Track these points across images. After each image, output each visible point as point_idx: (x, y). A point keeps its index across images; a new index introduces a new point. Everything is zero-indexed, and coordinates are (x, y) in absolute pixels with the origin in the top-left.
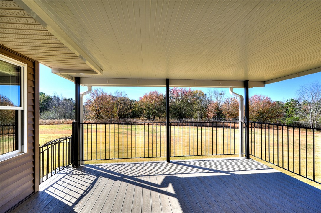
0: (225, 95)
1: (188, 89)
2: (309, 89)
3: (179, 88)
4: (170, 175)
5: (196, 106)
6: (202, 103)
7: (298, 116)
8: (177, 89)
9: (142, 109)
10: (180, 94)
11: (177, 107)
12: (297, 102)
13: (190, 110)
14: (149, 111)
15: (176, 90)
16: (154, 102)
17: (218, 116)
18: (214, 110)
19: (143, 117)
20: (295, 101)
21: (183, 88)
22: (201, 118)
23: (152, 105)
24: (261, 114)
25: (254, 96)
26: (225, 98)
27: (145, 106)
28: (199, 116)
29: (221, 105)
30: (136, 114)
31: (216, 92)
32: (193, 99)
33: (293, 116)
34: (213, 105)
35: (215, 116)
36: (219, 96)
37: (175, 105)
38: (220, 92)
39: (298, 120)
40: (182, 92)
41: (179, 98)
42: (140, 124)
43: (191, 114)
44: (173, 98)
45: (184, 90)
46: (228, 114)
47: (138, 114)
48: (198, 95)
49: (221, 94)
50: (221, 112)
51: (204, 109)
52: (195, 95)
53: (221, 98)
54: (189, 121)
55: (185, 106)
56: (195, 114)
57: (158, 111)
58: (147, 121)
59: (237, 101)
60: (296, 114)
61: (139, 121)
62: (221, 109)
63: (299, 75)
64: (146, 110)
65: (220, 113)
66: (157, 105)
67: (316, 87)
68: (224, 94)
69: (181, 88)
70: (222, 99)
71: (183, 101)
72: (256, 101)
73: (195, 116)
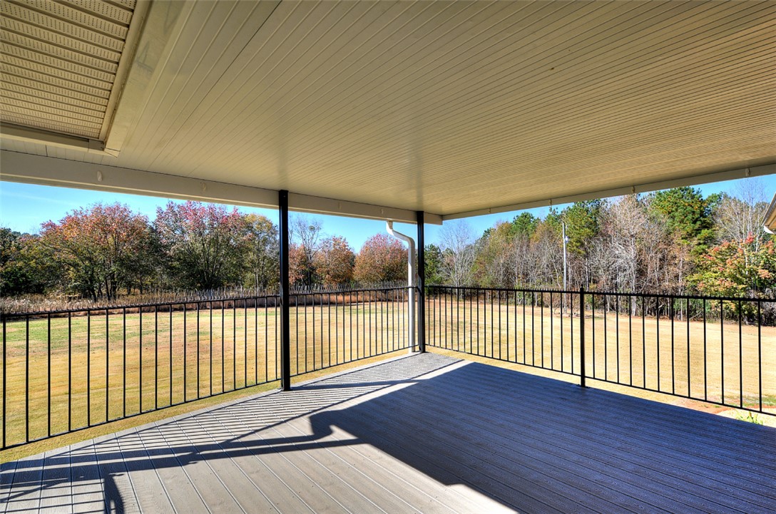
0: (321, 232)
1: (229, 209)
2: (454, 229)
3: (205, 205)
4: (315, 413)
5: (252, 256)
6: (268, 248)
7: (440, 275)
8: (198, 206)
9: (60, 264)
10: (206, 221)
11: (198, 257)
12: (438, 251)
13: (236, 265)
14: (93, 272)
15: (194, 210)
16: (110, 239)
17: (307, 280)
18: (298, 266)
19: (64, 291)
20: (435, 249)
21: (217, 205)
22: (265, 286)
23: (104, 249)
24: (387, 273)
25: (375, 236)
26: (321, 237)
27: (75, 252)
28: (260, 282)
29: (312, 255)
30: (27, 282)
31: (302, 224)
32: (244, 238)
33: (434, 274)
34: (295, 254)
35: (300, 280)
36: (308, 233)
37: (191, 251)
38: (310, 224)
39: (440, 281)
40: (213, 217)
41: (201, 234)
42: (50, 315)
43: (237, 275)
44: (183, 232)
45: (218, 210)
46: (329, 274)
47: (38, 280)
48: (255, 226)
49: (312, 229)
50: (313, 269)
51: (272, 264)
52: (250, 227)
53: (312, 238)
54: (231, 294)
55: (223, 256)
56: (249, 275)
57: (129, 268)
58: (87, 303)
59: (345, 246)
60: (438, 272)
61: (47, 305)
62: (313, 264)
63: (490, 213)
64: (78, 265)
65: (311, 273)
66: (126, 249)
67: (462, 227)
68: (319, 229)
69: (209, 204)
70: (314, 241)
71: (214, 242)
72: (380, 246)
73: (248, 282)
